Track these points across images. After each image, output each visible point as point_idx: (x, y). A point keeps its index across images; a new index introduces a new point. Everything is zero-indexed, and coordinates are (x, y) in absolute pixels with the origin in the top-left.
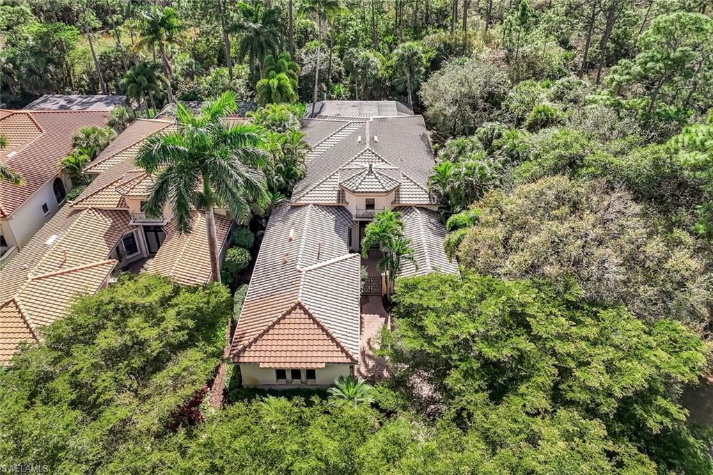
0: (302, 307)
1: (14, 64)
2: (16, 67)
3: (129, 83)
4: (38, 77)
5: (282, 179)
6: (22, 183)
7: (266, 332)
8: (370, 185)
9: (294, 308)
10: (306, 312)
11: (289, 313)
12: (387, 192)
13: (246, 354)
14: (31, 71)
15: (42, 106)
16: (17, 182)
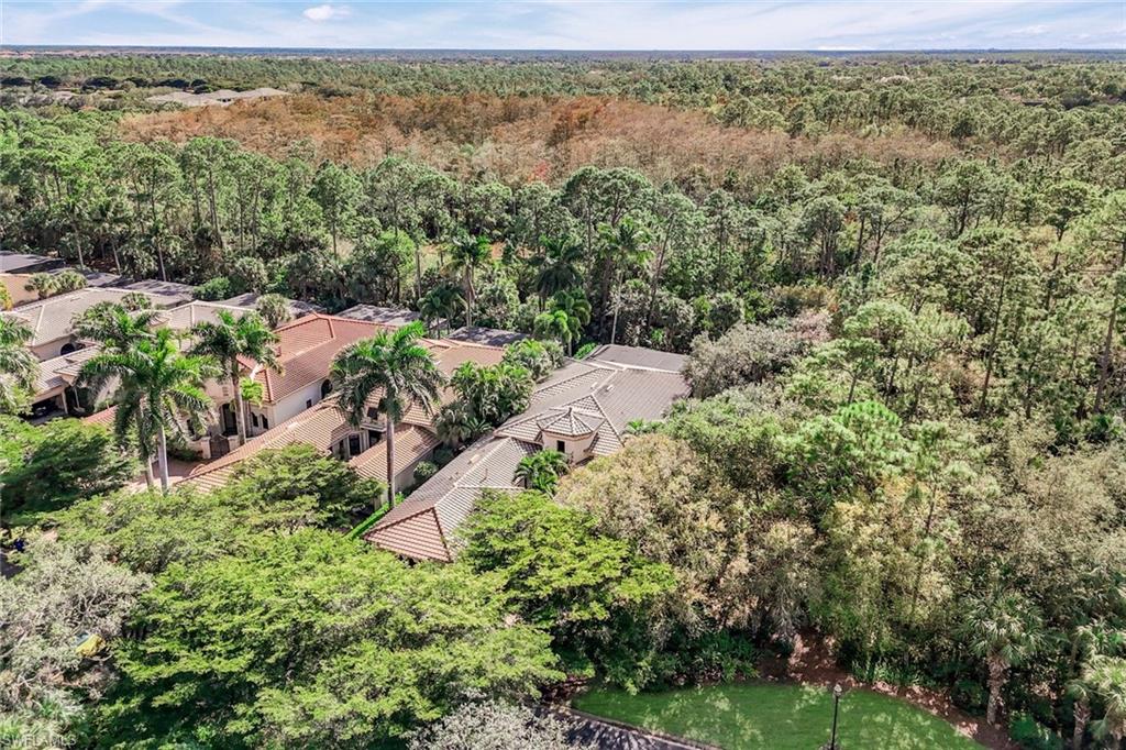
0: (434, 512)
1: (348, 271)
2: (349, 275)
3: (426, 301)
4: (364, 287)
5: (494, 409)
6: (283, 374)
7: (398, 523)
8: (563, 427)
9: (428, 511)
10: (435, 516)
11: (422, 513)
12: (573, 436)
13: (376, 535)
14: (360, 281)
15: (352, 314)
16: (280, 372)
